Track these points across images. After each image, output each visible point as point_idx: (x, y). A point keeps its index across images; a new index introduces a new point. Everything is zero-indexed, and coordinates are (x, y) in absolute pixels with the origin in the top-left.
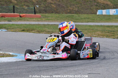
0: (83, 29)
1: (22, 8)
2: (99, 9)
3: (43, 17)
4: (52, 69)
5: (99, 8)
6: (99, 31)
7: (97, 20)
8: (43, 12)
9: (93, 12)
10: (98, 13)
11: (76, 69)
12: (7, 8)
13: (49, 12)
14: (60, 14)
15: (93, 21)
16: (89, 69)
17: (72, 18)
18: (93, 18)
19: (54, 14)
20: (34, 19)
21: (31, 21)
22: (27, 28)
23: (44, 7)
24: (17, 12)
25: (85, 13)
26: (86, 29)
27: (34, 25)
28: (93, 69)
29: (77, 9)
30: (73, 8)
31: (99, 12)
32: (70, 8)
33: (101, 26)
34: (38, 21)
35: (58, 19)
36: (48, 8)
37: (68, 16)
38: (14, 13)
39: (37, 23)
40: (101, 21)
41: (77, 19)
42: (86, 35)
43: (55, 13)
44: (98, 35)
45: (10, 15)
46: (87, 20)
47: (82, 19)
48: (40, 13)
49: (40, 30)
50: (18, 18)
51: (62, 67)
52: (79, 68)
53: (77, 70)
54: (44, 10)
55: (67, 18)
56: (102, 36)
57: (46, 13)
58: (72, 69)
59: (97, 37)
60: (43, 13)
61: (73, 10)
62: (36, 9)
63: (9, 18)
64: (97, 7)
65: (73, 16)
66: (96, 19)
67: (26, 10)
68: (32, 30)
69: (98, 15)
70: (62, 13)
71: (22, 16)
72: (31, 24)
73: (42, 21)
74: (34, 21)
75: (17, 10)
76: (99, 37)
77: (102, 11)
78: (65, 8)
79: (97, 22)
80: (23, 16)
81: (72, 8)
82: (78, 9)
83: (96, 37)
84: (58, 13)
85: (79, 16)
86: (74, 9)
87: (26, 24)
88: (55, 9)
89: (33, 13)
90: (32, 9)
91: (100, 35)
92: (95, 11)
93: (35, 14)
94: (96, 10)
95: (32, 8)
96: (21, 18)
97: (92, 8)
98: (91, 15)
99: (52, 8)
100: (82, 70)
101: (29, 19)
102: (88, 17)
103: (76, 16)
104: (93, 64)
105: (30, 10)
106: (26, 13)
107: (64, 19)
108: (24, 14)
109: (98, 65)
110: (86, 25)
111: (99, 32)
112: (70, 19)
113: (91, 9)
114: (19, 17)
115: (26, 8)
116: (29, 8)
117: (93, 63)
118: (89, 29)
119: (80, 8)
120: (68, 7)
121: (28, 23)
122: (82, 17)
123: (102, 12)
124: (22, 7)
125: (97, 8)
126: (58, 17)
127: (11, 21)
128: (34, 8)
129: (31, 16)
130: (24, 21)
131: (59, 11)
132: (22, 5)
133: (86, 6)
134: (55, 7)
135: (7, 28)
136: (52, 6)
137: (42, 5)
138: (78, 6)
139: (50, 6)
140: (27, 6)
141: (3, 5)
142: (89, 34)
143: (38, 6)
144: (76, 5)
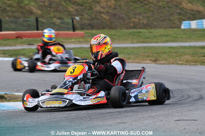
0: (160, 53)
1: (51, 23)
3: (88, 36)
5: (184, 18)
6: (187, 54)
7: (182, 38)
8: (88, 27)
9: (174, 26)
10: (183, 27)
11: (153, 115)
12: (25, 24)
14: (117, 30)
15: (175, 40)
16: (177, 114)
17: (139, 36)
18: (175, 35)
19: (106, 30)
20: (73, 40)
21: (68, 43)
23: (88, 20)
25: (161, 28)
26: (165, 53)
27: (73, 48)
28: (184, 113)
29: (146, 22)
30: (140, 19)
31: (185, 25)
32: (134, 19)
33: (190, 47)
34: (80, 42)
35: (114, 39)
36: (95, 21)
37: (130, 33)
38: (38, 30)
39: (78, 46)
40: (189, 39)
41: (148, 38)
42: (166, 62)
44: (187, 61)
45: (30, 33)
46: (164, 38)
47: (155, 37)
48: (82, 29)
52: (158, 113)
53: (156, 115)
54: (89, 24)
55: (130, 36)
57: (92, 30)
58: (146, 115)
59: (185, 64)
60: (88, 29)
61: (139, 22)
62: (75, 23)
63: (30, 39)
64: (181, 17)
65: (140, 32)
66: (179, 36)
67: (58, 25)
69: (184, 30)
70: (122, 29)
73: (86, 42)
74: (73, 43)
75: (42, 26)
77: (190, 23)
78: (125, 20)
79: (182, 41)
81: (137, 20)
82: (148, 21)
83: (182, 64)
84: (113, 29)
85: (150, 32)
86: (141, 21)
88: (108, 23)
89: (68, 29)
90: (68, 23)
91: (190, 61)
92: (178, 23)
93: (74, 31)
94: (179, 21)
95: (68, 21)
97: (172, 18)
98: (172, 30)
99: (103, 21)
100: (165, 115)
101: (64, 39)
102: (166, 34)
103: (145, 33)
104: (182, 107)
105: (64, 25)
106: (58, 30)
107: (124, 37)
109: (192, 108)
110: (164, 47)
111: (187, 56)
112: (134, 37)
113: (170, 20)
115: (59, 21)
116: (62, 21)
118: (170, 52)
119: (151, 19)
120: (130, 19)
122: (156, 34)
123: (190, 26)
124: (51, 21)
125: (181, 19)
126: (114, 35)
127: (32, 44)
128: (73, 22)
129: (67, 34)
131: (115, 26)
132: (50, 17)
133: (162, 15)
134: (107, 18)
135: (27, 55)
136: (102, 17)
137: (86, 16)
138: (148, 15)
139: (100, 18)
140: (59, 18)
141: (18, 18)
142: (171, 60)
143: (77, 18)
144: (144, 15)
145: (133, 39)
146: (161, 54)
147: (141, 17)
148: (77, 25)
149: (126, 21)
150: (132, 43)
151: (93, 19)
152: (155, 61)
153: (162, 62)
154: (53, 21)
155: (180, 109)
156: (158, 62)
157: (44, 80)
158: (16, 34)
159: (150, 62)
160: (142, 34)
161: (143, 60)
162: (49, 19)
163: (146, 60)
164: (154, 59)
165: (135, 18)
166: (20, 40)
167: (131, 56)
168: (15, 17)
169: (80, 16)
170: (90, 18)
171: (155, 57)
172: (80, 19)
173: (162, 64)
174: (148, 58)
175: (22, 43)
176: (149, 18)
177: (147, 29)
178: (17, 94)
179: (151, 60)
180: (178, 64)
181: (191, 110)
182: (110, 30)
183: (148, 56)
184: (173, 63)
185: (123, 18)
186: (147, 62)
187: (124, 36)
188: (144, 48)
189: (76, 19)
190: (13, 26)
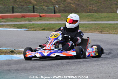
0: (104, 27)
1: (42, 9)
3: (63, 17)
8: (63, 12)
9: (113, 11)
11: (99, 63)
12: (27, 9)
15: (113, 20)
16: (113, 63)
17: (92, 17)
18: (113, 17)
20: (54, 19)
21: (51, 20)
23: (63, 7)
25: (105, 12)
26: (107, 27)
27: (54, 24)
28: (117, 63)
30: (93, 7)
32: (90, 7)
34: (58, 20)
36: (67, 8)
38: (34, 13)
39: (57, 22)
41: (97, 18)
42: (107, 33)
45: (30, 15)
46: (107, 19)
47: (102, 18)
48: (60, 12)
50: (38, 18)
53: (101, 64)
54: (64, 10)
55: (87, 17)
57: (65, 13)
58: (95, 64)
61: (92, 9)
62: (55, 9)
63: (29, 18)
64: (117, 6)
65: (93, 15)
66: (116, 17)
67: (46, 10)
68: (52, 29)
70: (82, 13)
72: (51, 24)
73: (62, 20)
74: (53, 20)
75: (36, 11)
79: (117, 21)
80: (43, 16)
81: (91, 8)
82: (98, 8)
83: (117, 34)
85: (99, 15)
86: (94, 9)
87: (46, 24)
88: (75, 9)
89: (53, 13)
90: (52, 9)
92: (115, 10)
93: (55, 13)
96: (41, 18)
98: (111, 14)
99: (72, 8)
100: (106, 64)
101: (49, 18)
102: (108, 16)
103: (96, 15)
105: (49, 10)
106: (46, 13)
108: (44, 14)
110: (107, 24)
112: (90, 18)
113: (111, 8)
116: (48, 8)
118: (110, 27)
120: (87, 7)
121: (48, 22)
122: (102, 16)
127: (31, 21)
129: (51, 15)
130: (44, 20)
131: (79, 11)
133: (106, 5)
134: (74, 6)
135: (27, 27)
137: (62, 5)
138: (98, 5)
139: (70, 6)
140: (46, 6)
141: (23, 6)
142: (110, 31)
143: (57, 6)
144: (96, 5)
145: (89, 19)
148: (57, 10)
149: (85, 9)
150: (88, 21)
152: (101, 32)
155: (115, 60)
156: (103, 33)
158: (22, 15)
159: (98, 32)
160: (94, 16)
161: (94, 31)
162: (41, 6)
166: (24, 18)
167: (88, 29)
168: (21, 5)
171: (101, 30)
172: (59, 7)
173: (105, 34)
174: (97, 30)
175: (25, 20)
177: (97, 13)
178: (21, 50)
180: (115, 34)
184: (112, 33)
185: (83, 6)
187: (84, 17)
188: (95, 24)
190: (20, 10)
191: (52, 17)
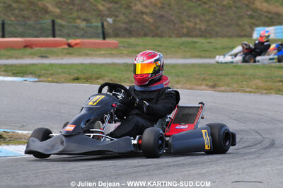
0: (220, 75)
1: (73, 26)
2: (258, 26)
3: (124, 47)
4: (147, 171)
5: (257, 23)
6: (258, 78)
8: (124, 33)
9: (243, 33)
10: (256, 36)
11: (204, 171)
12: (38, 26)
13: (138, 35)
14: (164, 39)
16: (236, 171)
17: (194, 48)
19: (148, 39)
20: (102, 52)
21: (96, 56)
22: (84, 74)
23: (125, 23)
24: (60, 36)
25: (224, 36)
26: (227, 75)
27: (102, 65)
28: (246, 170)
29: (205, 27)
30: (196, 24)
31: (258, 33)
32: (188, 23)
34: (112, 55)
36: (134, 25)
37: (182, 44)
38: (54, 36)
39: (109, 61)
41: (205, 51)
42: (228, 88)
43: (153, 36)
44: (257, 89)
45: (44, 41)
47: (216, 49)
48: (117, 36)
49: (116, 78)
50: (64, 49)
51: (169, 166)
52: (211, 169)
53: (207, 172)
54: (126, 29)
55: (181, 47)
56: (266, 91)
57: (129, 37)
58: (194, 172)
59: (255, 93)
60: (124, 36)
61: (195, 28)
62: (105, 26)
63: (43, 49)
64: (253, 21)
65: (196, 42)
67: (83, 29)
68: (97, 78)
70: (170, 37)
71: (73, 44)
72: (95, 64)
73: (120, 55)
74: (101, 56)
75: (60, 30)
76: (258, 92)
78: (175, 24)
80: (76, 44)
81: (192, 24)
82: (208, 26)
83: (250, 92)
84: (159, 37)
85: (209, 43)
86: (198, 26)
87: (82, 64)
88: (152, 27)
89: (99, 37)
90: (97, 27)
91: (261, 88)
92: (249, 30)
93: (104, 38)
94: (251, 27)
95: (96, 24)
96: (71, 49)
97: (240, 23)
98: (240, 40)
99: (145, 25)
100: (219, 173)
101: (90, 50)
103: (203, 43)
104: (245, 159)
105: (91, 30)
106: (82, 36)
107: (173, 49)
108: (78, 41)
109: (258, 161)
111: (258, 81)
112: (187, 49)
113: (238, 25)
114: (66, 47)
115: (83, 24)
116: (89, 25)
117: (246, 157)
118: (234, 74)
119: (212, 22)
120: (182, 22)
121: (87, 60)
122: (218, 46)
124: (72, 24)
125: (253, 24)
126: (160, 46)
127: (46, 57)
128: (103, 26)
129: (94, 44)
130: (79, 55)
131: (162, 32)
132: (72, 18)
133: (227, 18)
134: (151, 20)
135: (37, 73)
136: (144, 19)
137: (122, 17)
138: (207, 18)
139: (141, 20)
140: (85, 20)
141: (28, 18)
142: (235, 86)
143: (110, 20)
144: (203, 17)
145: (185, 51)
146: (222, 77)
147: (197, 21)
148: (108, 30)
149: (177, 26)
150: (185, 57)
151: (131, 22)
152: (214, 87)
153: (223, 89)
154: (76, 25)
155: (241, 163)
156: (217, 89)
157: (59, 112)
158: (25, 41)
159: (207, 88)
160: (197, 45)
161: (197, 85)
162: (70, 20)
163: (201, 85)
164: (211, 84)
165: (190, 21)
166: (29, 50)
167: (181, 79)
168: (23, 17)
169: (114, 18)
170: (127, 20)
171: (214, 81)
172: (114, 21)
173: (223, 91)
174: (204, 83)
175: (32, 55)
176: (208, 21)
177: (205, 37)
178: (20, 132)
179: (207, 85)
180: (245, 92)
181: (256, 165)
182: (153, 39)
183: (204, 79)
184: (238, 91)
185: (172, 21)
186: (203, 87)
187: (173, 47)
188: (200, 66)
189: (107, 22)
190: (21, 29)
191: (96, 47)
